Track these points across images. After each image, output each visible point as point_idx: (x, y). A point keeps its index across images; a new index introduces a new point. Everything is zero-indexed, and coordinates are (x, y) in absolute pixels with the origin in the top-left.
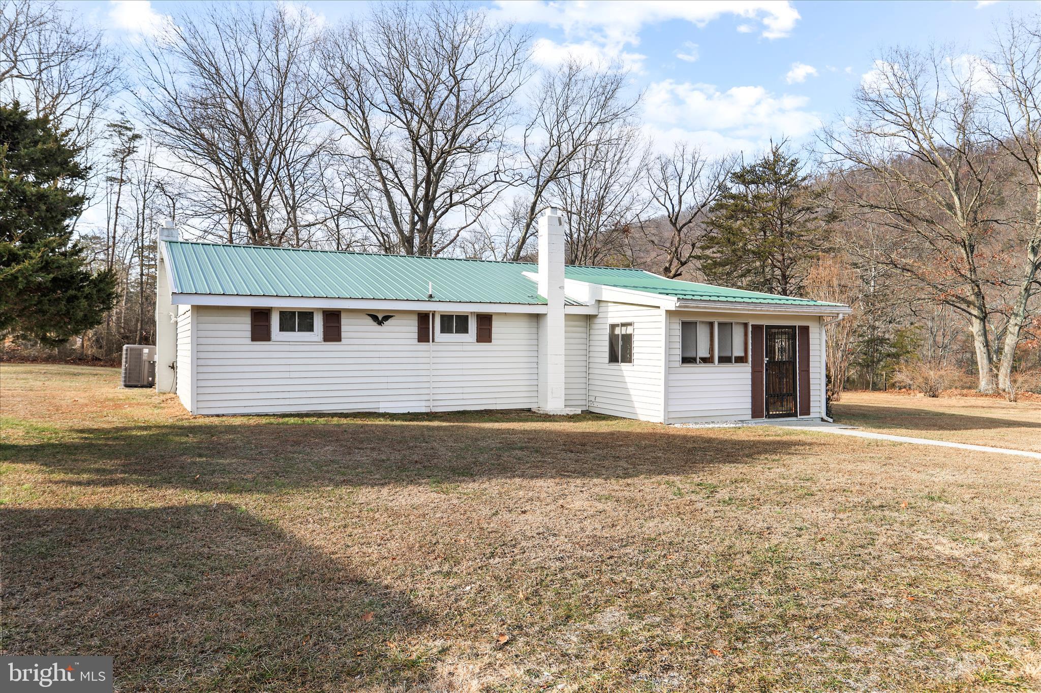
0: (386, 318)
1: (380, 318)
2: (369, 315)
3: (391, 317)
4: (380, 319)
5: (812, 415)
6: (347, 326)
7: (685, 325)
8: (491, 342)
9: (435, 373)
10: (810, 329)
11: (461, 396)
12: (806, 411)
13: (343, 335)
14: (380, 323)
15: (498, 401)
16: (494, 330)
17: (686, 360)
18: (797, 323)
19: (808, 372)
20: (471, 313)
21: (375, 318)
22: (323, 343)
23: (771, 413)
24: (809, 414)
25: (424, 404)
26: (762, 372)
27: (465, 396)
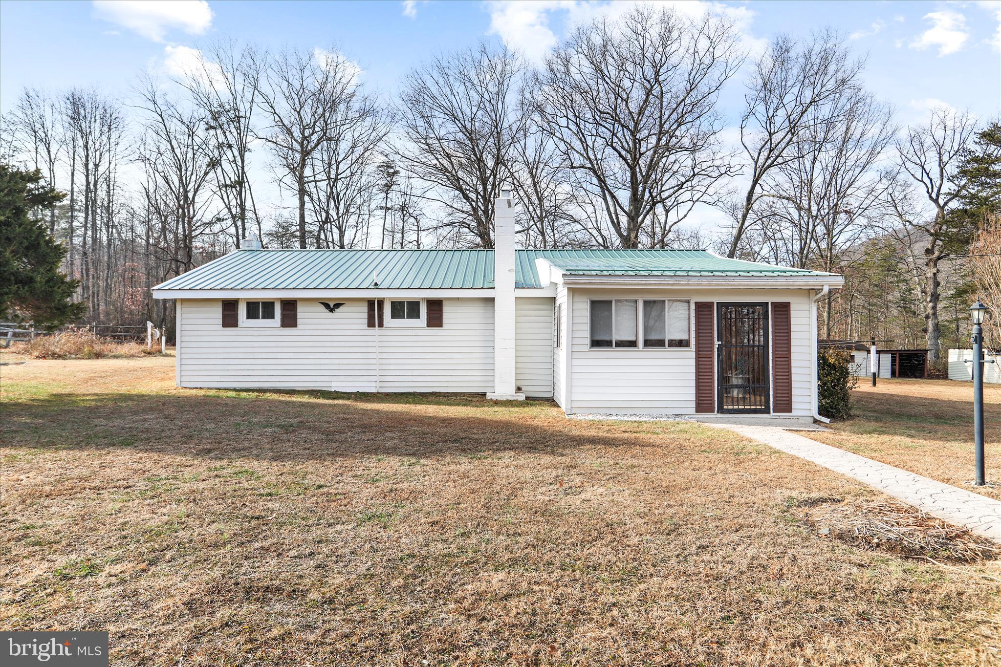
0: (338, 306)
1: (330, 306)
2: (322, 303)
3: (342, 304)
4: (332, 306)
5: (795, 413)
6: (302, 313)
7: (595, 305)
8: (441, 326)
9: (385, 356)
10: (792, 307)
11: (411, 379)
12: (785, 405)
13: (299, 321)
14: (332, 310)
15: (450, 384)
16: (445, 315)
17: (596, 343)
18: (770, 299)
19: (788, 358)
20: (422, 298)
21: (327, 306)
22: (282, 328)
23: (725, 407)
24: (790, 411)
25: (374, 384)
26: (712, 358)
27: (415, 379)
